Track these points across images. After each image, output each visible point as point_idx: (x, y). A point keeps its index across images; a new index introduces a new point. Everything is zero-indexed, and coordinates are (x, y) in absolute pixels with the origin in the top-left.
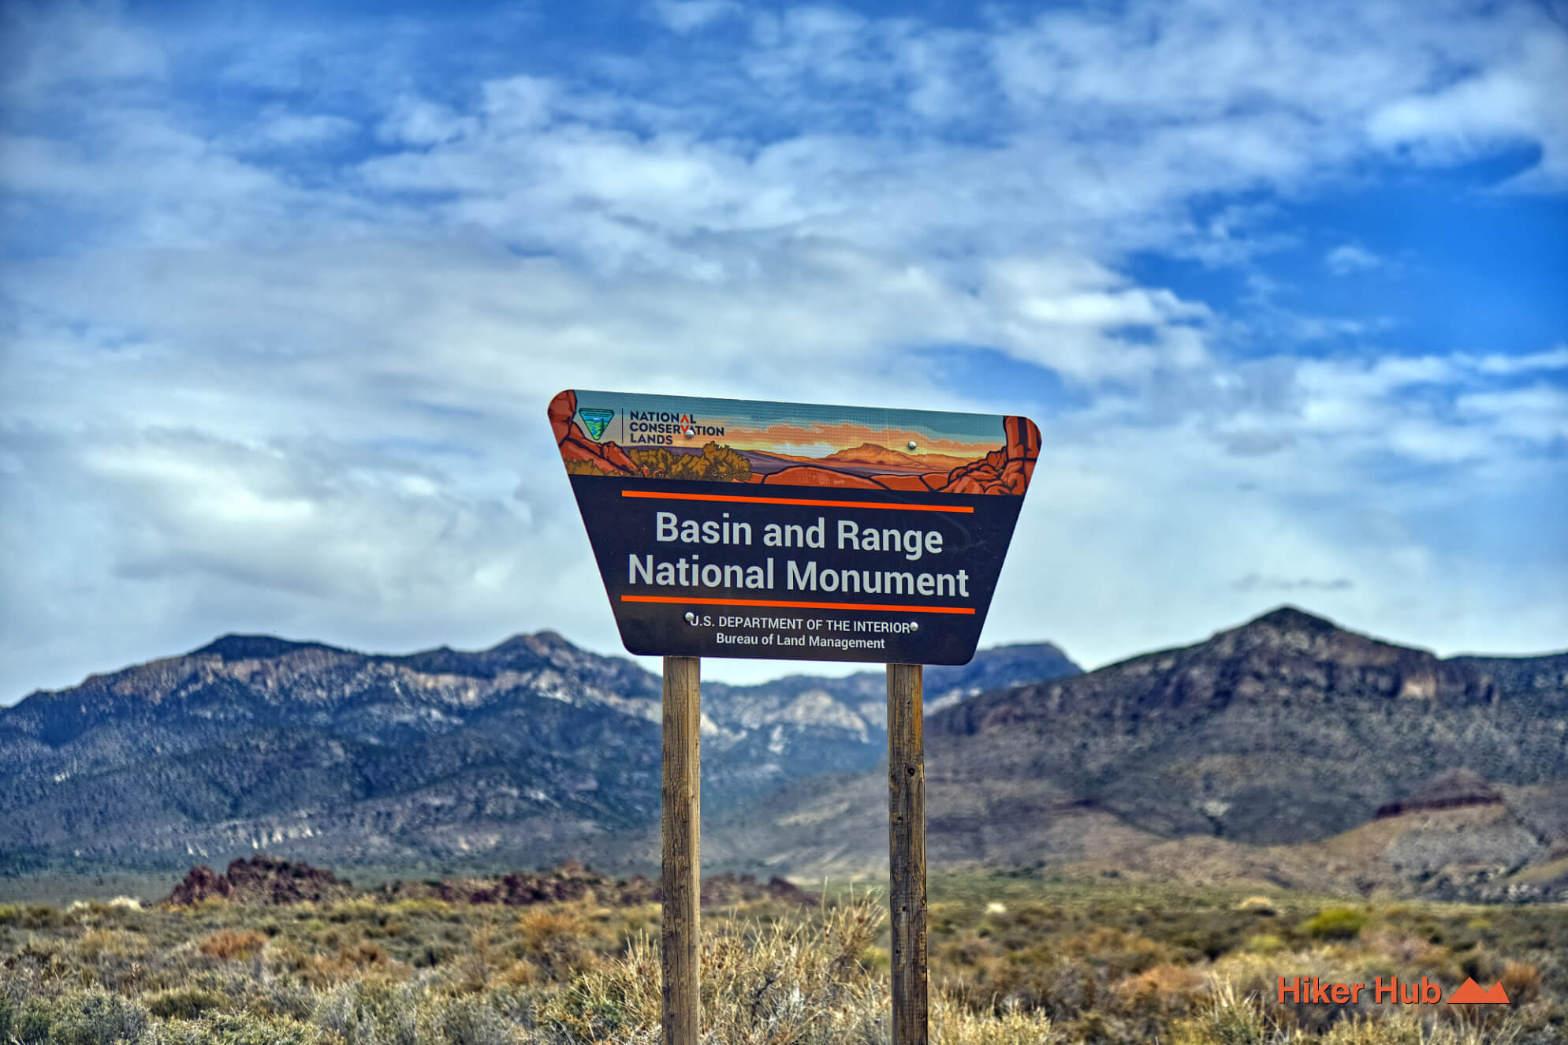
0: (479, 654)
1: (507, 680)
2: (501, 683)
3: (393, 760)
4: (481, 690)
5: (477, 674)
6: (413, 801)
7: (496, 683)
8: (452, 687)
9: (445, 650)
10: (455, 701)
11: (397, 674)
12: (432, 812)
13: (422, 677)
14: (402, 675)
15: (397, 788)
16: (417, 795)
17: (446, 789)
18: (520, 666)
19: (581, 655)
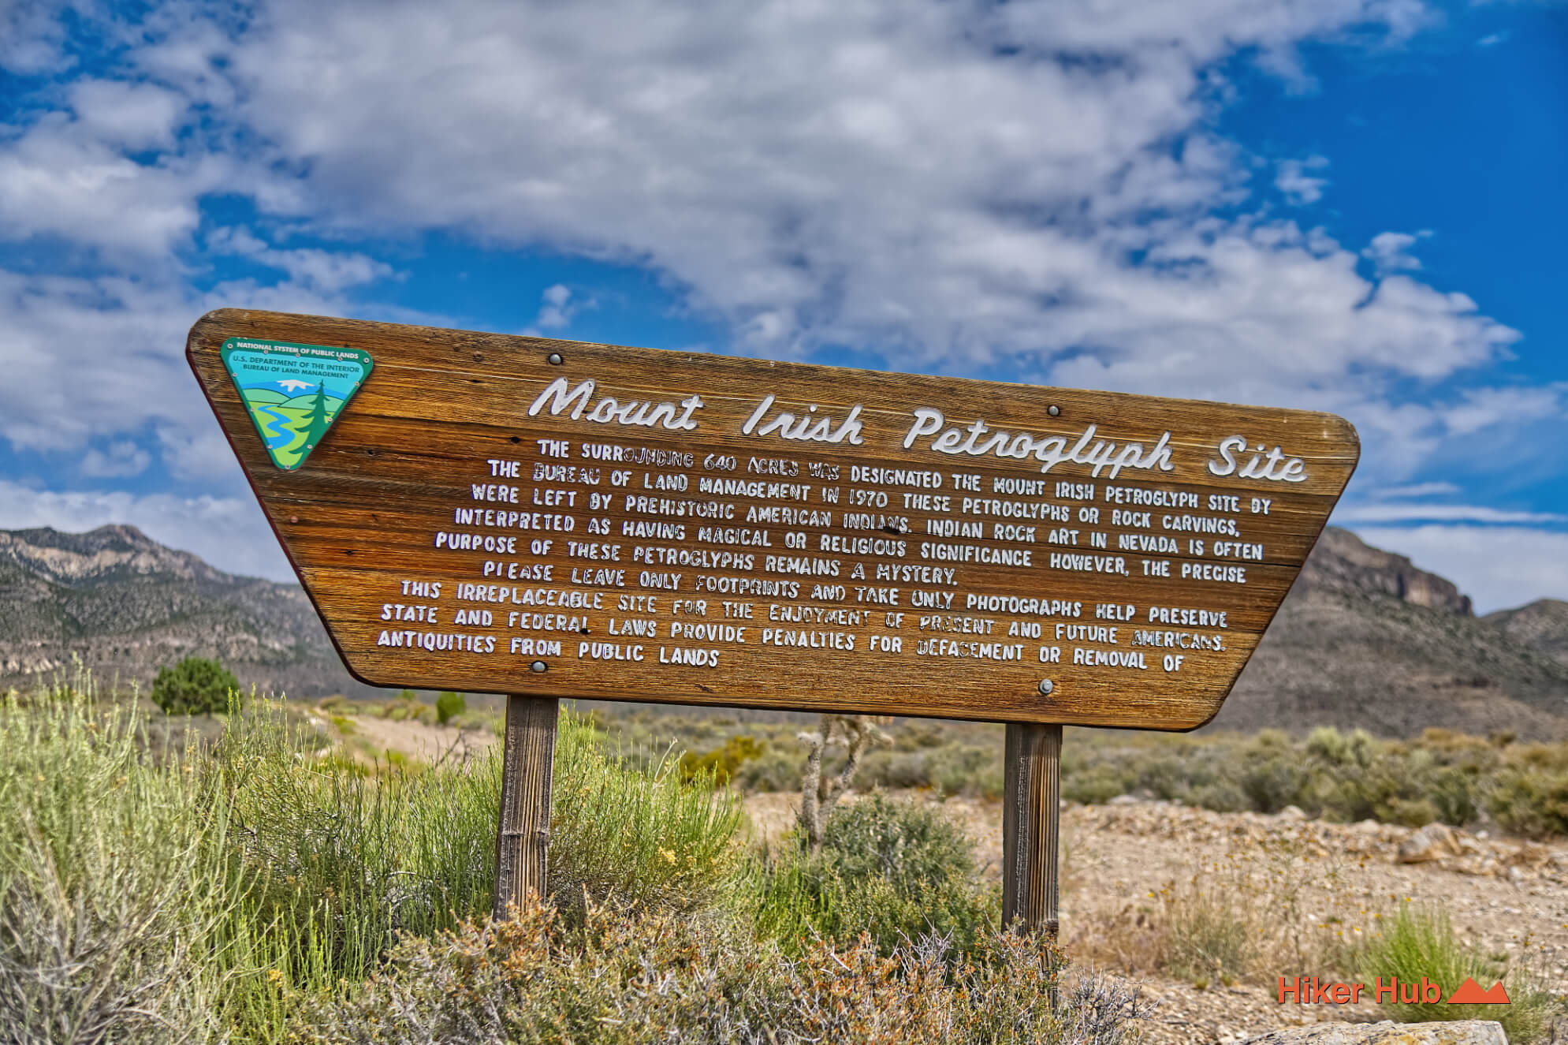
0: (78, 536)
1: (107, 558)
2: (100, 561)
3: (97, 601)
4: (82, 566)
5: (77, 551)
6: (152, 639)
7: (96, 559)
8: (57, 559)
9: (48, 529)
10: (60, 571)
11: (12, 543)
12: (173, 651)
13: (31, 548)
14: (17, 545)
15: (111, 628)
16: (155, 634)
17: (185, 631)
18: (118, 546)
19: (155, 547)
